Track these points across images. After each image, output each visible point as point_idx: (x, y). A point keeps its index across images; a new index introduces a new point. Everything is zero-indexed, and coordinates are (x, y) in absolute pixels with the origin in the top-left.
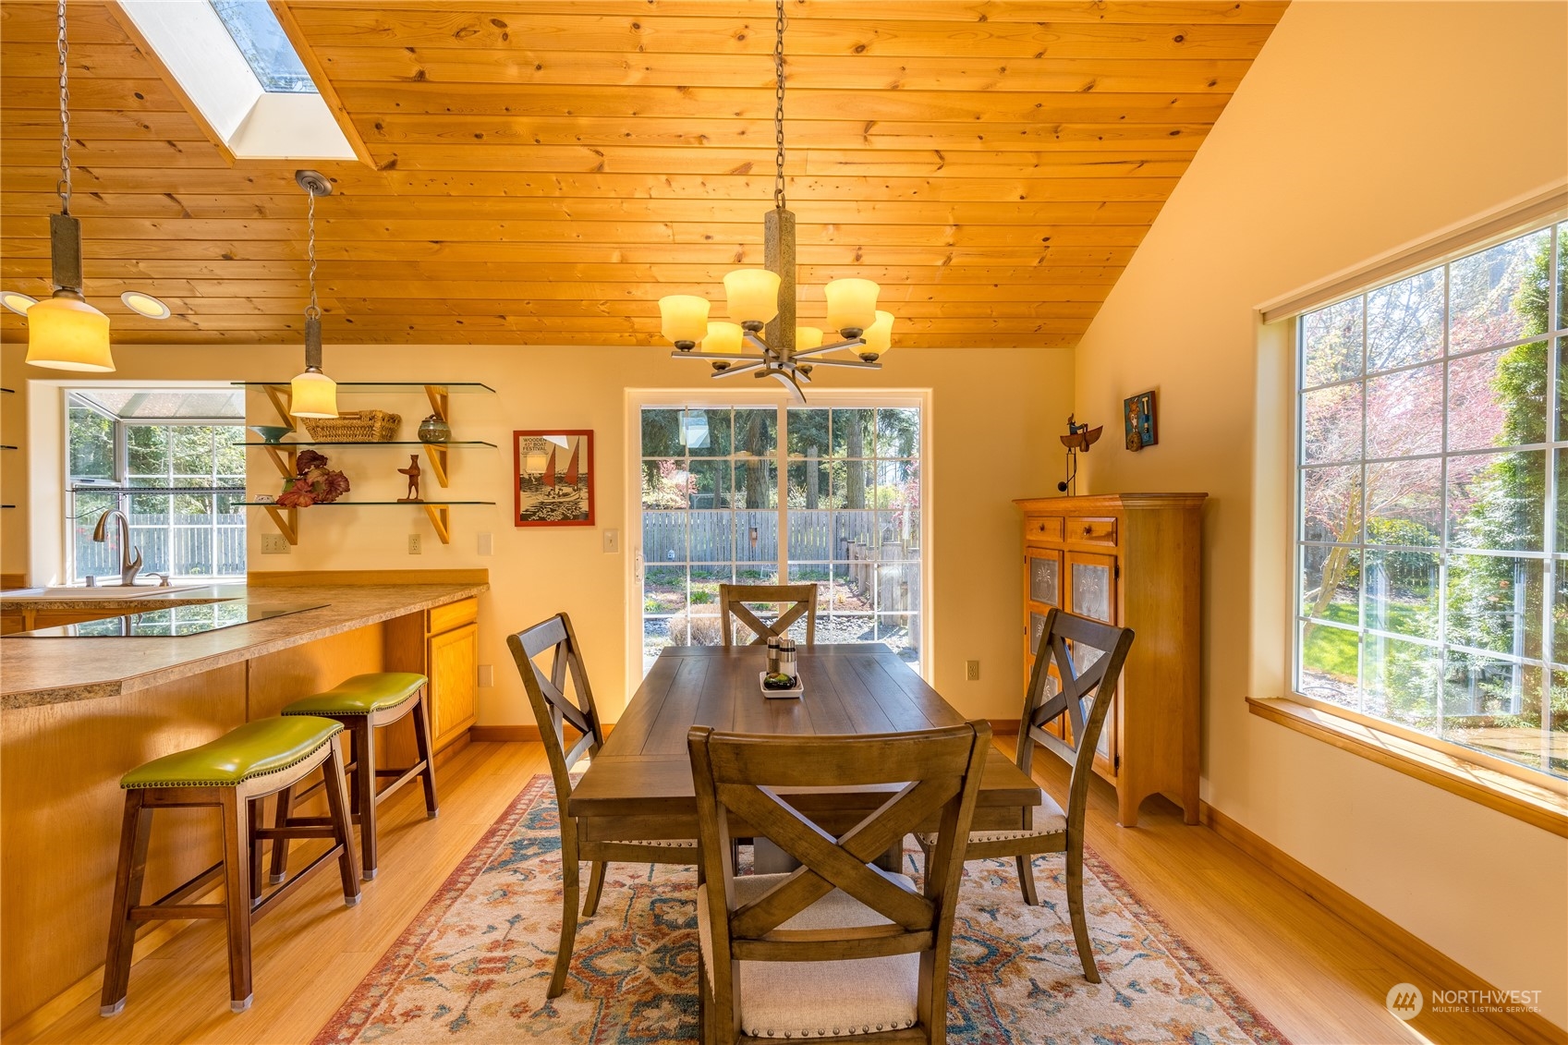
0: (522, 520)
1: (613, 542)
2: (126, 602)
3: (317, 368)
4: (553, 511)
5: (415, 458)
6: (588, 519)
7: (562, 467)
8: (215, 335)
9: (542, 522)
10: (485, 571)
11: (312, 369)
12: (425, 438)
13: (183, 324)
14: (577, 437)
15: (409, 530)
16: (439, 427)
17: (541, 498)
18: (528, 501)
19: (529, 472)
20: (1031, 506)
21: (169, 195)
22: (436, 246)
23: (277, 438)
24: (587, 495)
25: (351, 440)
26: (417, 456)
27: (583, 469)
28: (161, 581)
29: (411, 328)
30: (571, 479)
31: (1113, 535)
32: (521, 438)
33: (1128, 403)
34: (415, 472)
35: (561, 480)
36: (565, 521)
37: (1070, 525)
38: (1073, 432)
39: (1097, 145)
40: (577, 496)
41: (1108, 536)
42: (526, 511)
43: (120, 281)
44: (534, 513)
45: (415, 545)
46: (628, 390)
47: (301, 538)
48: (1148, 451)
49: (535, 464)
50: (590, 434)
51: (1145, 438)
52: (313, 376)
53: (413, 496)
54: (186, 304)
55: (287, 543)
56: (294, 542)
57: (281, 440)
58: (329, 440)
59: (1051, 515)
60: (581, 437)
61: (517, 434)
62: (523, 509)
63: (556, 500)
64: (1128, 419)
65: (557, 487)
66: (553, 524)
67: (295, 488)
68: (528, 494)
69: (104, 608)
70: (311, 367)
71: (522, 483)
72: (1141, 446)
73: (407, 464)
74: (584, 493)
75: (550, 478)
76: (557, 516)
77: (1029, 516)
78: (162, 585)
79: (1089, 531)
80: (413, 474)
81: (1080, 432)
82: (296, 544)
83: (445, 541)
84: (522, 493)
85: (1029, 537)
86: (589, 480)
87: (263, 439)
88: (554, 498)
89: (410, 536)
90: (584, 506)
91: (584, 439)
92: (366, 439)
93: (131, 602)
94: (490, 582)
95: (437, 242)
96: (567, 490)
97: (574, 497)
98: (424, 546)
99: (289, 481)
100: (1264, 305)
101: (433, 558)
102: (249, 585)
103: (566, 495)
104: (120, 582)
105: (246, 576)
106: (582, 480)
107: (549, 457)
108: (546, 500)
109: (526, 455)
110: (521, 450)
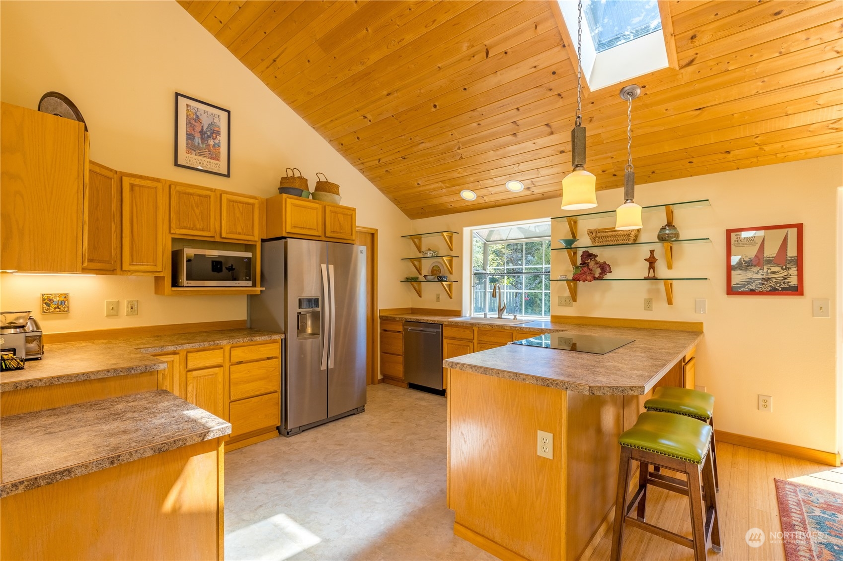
0: (731, 291)
1: (824, 309)
2: (514, 327)
3: (631, 200)
5: (652, 252)
6: (798, 291)
7: (771, 251)
8: (540, 196)
10: (702, 323)
11: (628, 201)
12: (662, 238)
13: (528, 192)
14: (785, 231)
15: (645, 296)
16: (673, 231)
19: (739, 258)
21: (547, 125)
22: (698, 112)
23: (571, 244)
25: (615, 243)
26: (654, 251)
27: (792, 252)
28: (514, 317)
29: (653, 172)
30: (780, 261)
32: (733, 234)
34: (652, 259)
35: (769, 262)
36: (773, 292)
40: (786, 273)
42: (737, 284)
43: (508, 176)
44: (744, 286)
45: (648, 305)
46: (840, 190)
47: (579, 298)
49: (743, 254)
50: (799, 227)
52: (629, 205)
53: (651, 275)
54: (532, 182)
55: (571, 301)
56: (575, 300)
57: (573, 246)
58: (602, 244)
60: (790, 230)
61: (729, 231)
63: (765, 277)
65: (765, 268)
66: (761, 293)
67: (582, 271)
69: (505, 329)
70: (627, 200)
71: (731, 266)
73: (648, 255)
75: (759, 261)
78: (514, 319)
80: (652, 262)
82: (576, 302)
83: (670, 302)
86: (799, 261)
87: (564, 245)
88: (762, 275)
89: (645, 299)
91: (793, 232)
92: (625, 242)
93: (516, 327)
94: (704, 331)
95: (700, 109)
96: (775, 269)
97: (783, 274)
98: (654, 305)
99: (577, 268)
101: (661, 313)
102: (552, 322)
103: (774, 273)
104: (497, 316)
105: (550, 317)
106: (791, 261)
107: (758, 246)
108: (755, 277)
109: (736, 245)
110: (733, 242)
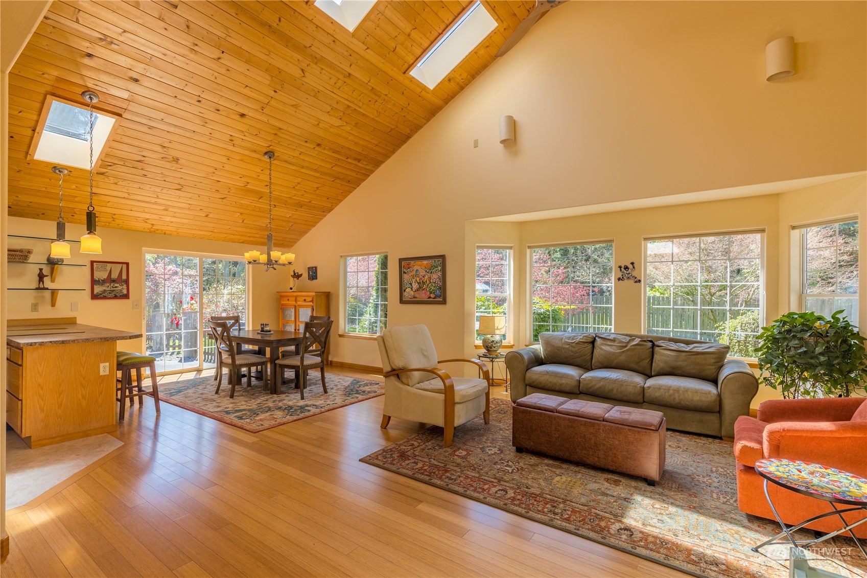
0: (94, 297)
1: (137, 305)
3: (63, 239)
4: (110, 293)
6: (126, 296)
7: (115, 275)
9: (105, 298)
10: (76, 318)
11: (61, 240)
12: (50, 261)
14: (121, 265)
15: (33, 301)
17: (104, 288)
18: (98, 289)
19: (98, 277)
20: (283, 294)
24: (126, 287)
26: (42, 269)
27: (124, 277)
30: (119, 280)
31: (312, 301)
32: (95, 264)
33: (309, 268)
34: (41, 275)
35: (114, 281)
36: (116, 297)
37: (298, 299)
38: (295, 274)
39: (308, 210)
41: (310, 301)
42: (97, 293)
44: (101, 294)
45: (35, 307)
46: (143, 248)
48: (314, 281)
49: (101, 275)
50: (127, 264)
51: (314, 277)
53: (41, 286)
59: (291, 296)
60: (123, 265)
61: (92, 262)
62: (95, 292)
63: (112, 289)
64: (309, 273)
65: (112, 284)
66: (110, 298)
68: (98, 286)
71: (94, 282)
72: (313, 279)
73: (37, 272)
74: (125, 286)
75: (110, 280)
76: (112, 295)
77: (282, 297)
79: (305, 300)
81: (297, 274)
83: (54, 305)
84: (95, 286)
85: (282, 302)
86: (127, 282)
88: (110, 288)
89: (33, 304)
90: (125, 292)
91: (125, 266)
94: (77, 322)
96: (116, 285)
97: (120, 288)
98: (40, 308)
100: (341, 255)
101: (45, 313)
103: (116, 287)
106: (124, 281)
107: (108, 272)
108: (107, 289)
109: (97, 271)
110: (95, 268)
